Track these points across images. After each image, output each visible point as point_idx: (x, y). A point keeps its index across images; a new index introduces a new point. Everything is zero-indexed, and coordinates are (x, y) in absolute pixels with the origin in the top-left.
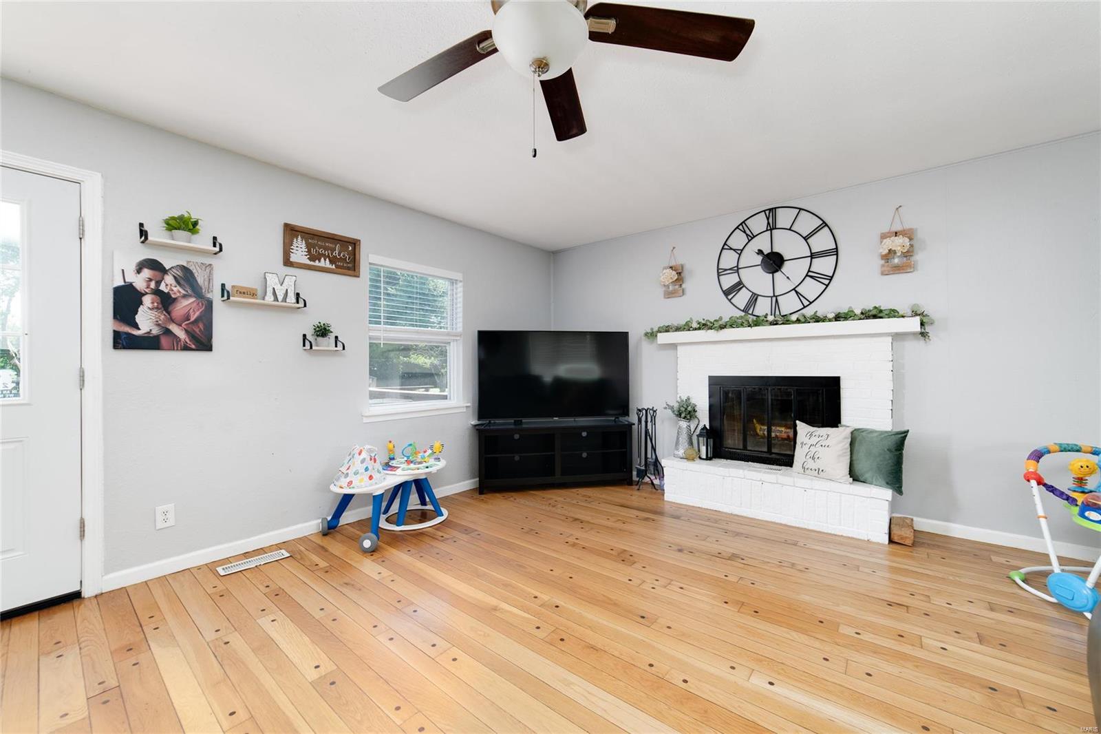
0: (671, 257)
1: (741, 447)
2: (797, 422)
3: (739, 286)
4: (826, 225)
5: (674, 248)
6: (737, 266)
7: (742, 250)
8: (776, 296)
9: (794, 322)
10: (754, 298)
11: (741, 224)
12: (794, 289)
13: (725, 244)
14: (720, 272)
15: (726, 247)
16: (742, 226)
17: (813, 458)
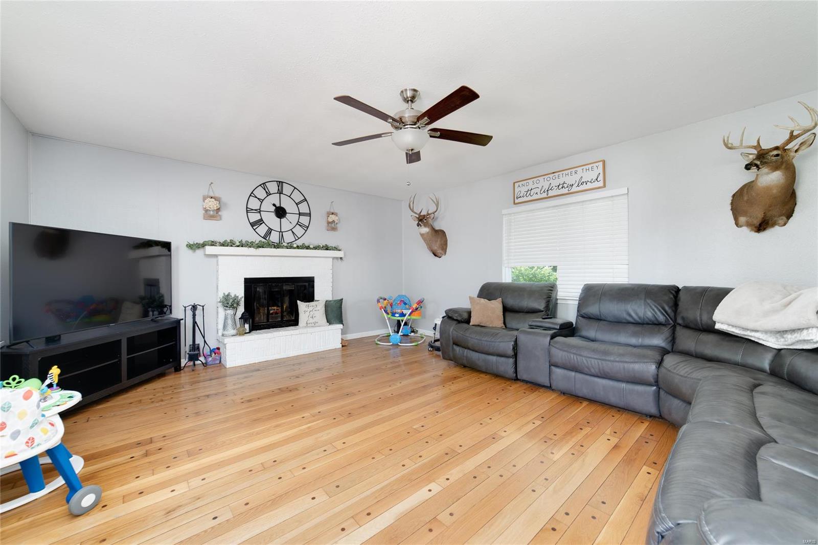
0: (209, 190)
1: (265, 321)
2: (298, 301)
3: (260, 222)
4: (306, 200)
5: (212, 183)
6: (260, 209)
7: (263, 200)
8: (282, 232)
9: (295, 248)
10: (270, 231)
11: (263, 184)
12: (291, 230)
13: (252, 193)
14: (248, 210)
15: (252, 195)
16: (263, 185)
17: (312, 317)
